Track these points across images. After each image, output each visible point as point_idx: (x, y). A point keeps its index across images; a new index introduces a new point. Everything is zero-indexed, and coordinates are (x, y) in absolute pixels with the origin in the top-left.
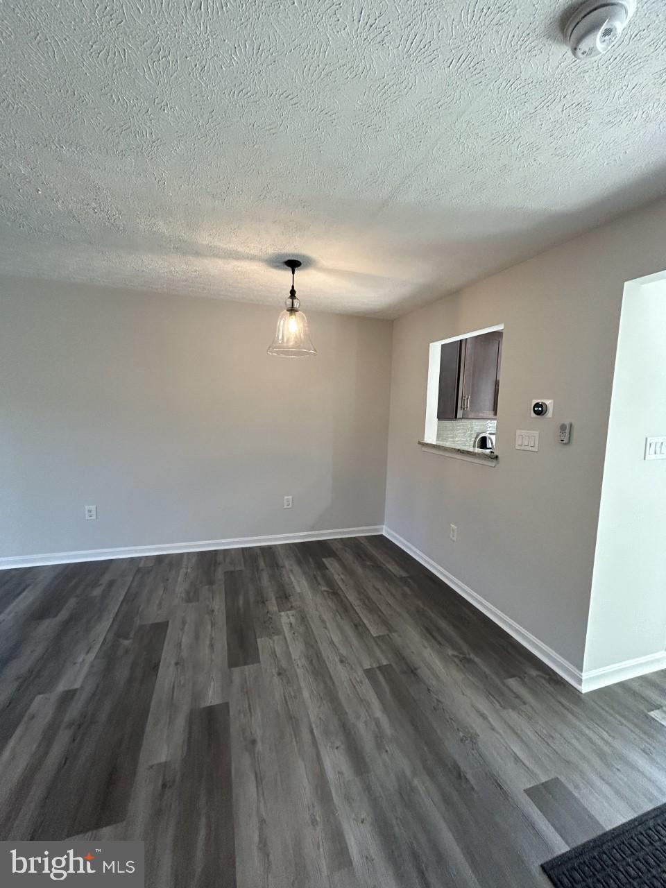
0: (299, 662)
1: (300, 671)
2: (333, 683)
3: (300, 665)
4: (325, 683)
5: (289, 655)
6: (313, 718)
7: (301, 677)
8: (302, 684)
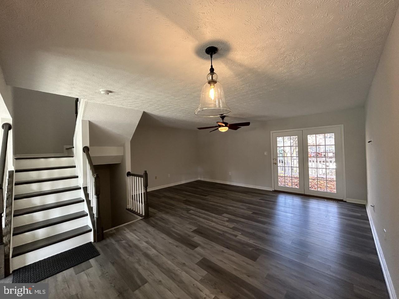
0: (180, 271)
1: (177, 268)
2: (161, 271)
3: (178, 270)
4: (164, 268)
5: (187, 272)
6: (163, 257)
7: (175, 266)
8: (173, 264)
